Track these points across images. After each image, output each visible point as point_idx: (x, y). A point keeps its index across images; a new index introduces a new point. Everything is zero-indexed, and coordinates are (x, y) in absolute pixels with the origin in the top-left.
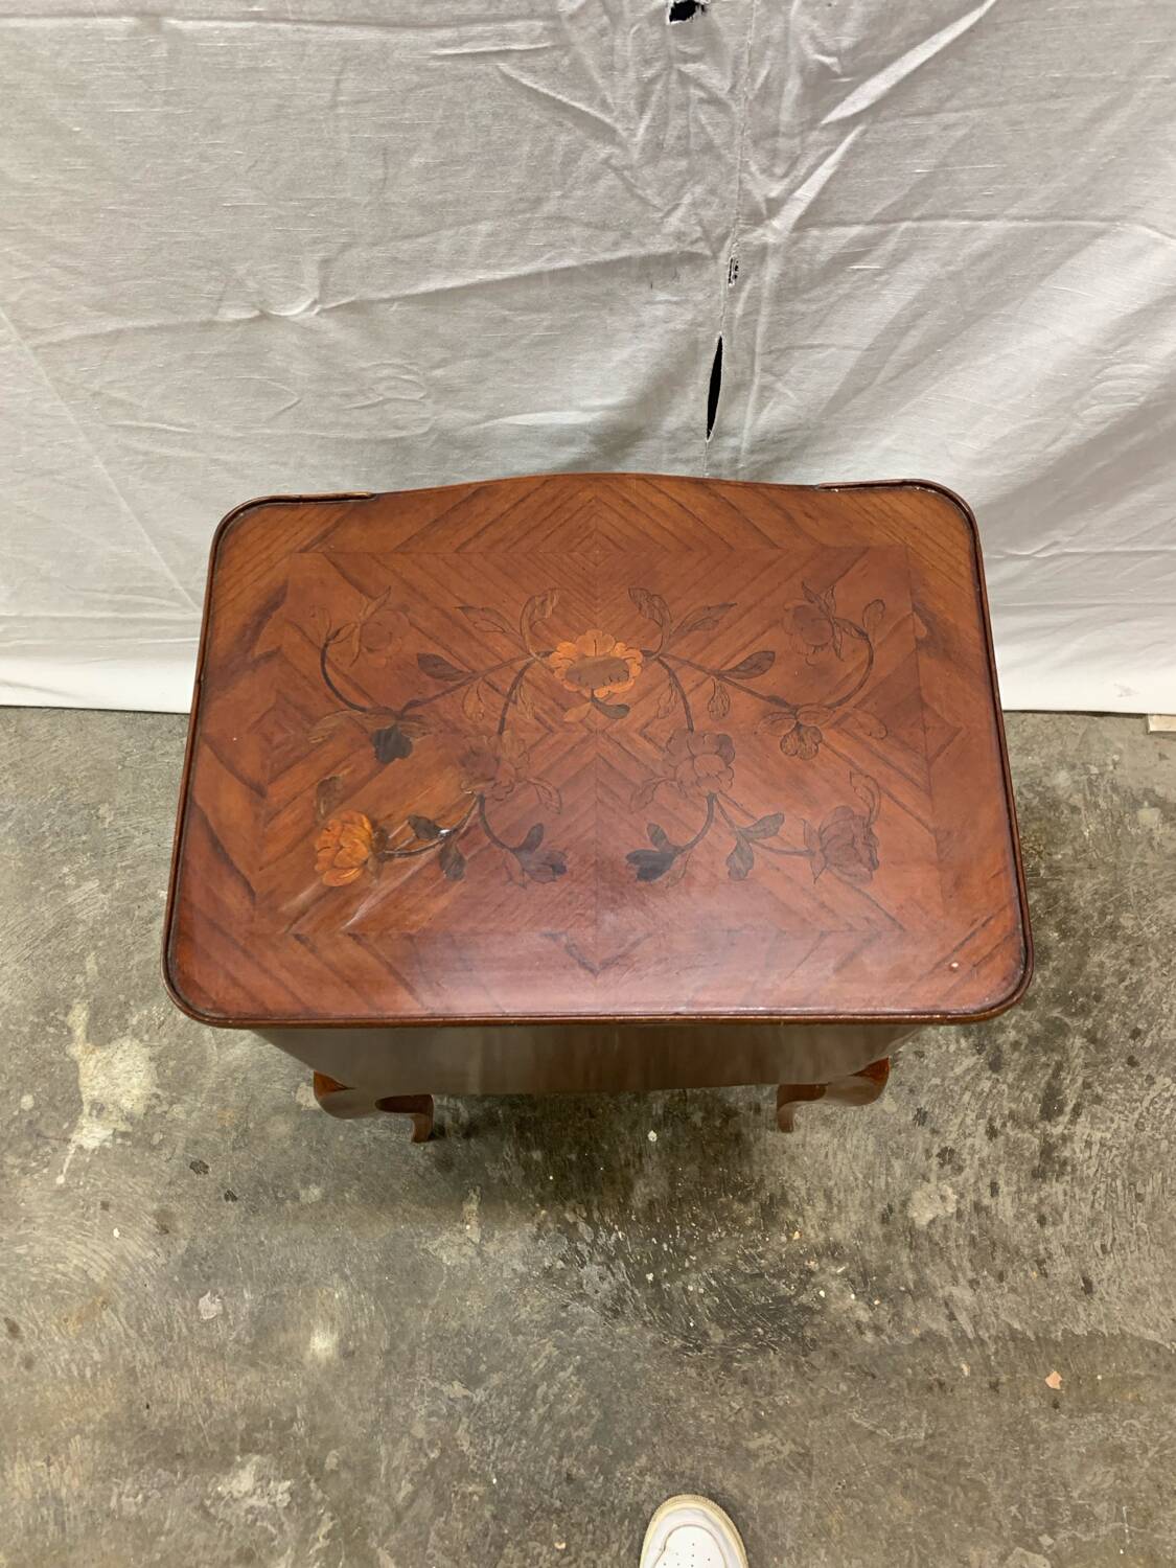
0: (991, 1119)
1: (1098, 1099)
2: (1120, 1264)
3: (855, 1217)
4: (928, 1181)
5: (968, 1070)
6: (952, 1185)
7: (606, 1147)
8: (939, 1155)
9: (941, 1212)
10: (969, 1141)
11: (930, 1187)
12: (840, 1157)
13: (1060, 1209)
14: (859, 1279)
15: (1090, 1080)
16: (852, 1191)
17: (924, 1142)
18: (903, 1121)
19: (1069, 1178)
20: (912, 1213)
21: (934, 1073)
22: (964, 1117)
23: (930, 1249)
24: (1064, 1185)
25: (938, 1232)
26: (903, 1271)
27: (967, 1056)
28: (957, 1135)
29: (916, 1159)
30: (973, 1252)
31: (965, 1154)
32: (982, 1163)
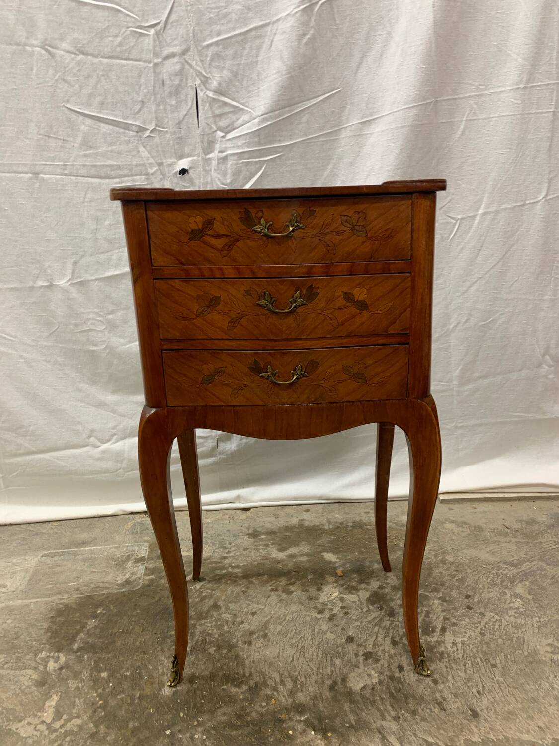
0: (392, 637)
1: (454, 624)
2: (492, 700)
3: (312, 689)
4: (358, 668)
5: (375, 618)
6: (373, 669)
7: (151, 668)
8: (363, 655)
9: (369, 683)
10: (381, 648)
11: (360, 671)
12: (301, 660)
13: (445, 675)
14: (316, 722)
15: (447, 616)
16: (310, 676)
17: (353, 650)
18: (339, 642)
19: (447, 660)
20: (350, 685)
21: (356, 620)
22: (377, 637)
23: (364, 703)
24: (445, 663)
25: (367, 693)
26: (347, 715)
27: (373, 612)
28: (373, 645)
29: (349, 659)
30: (393, 701)
31: (379, 654)
32: (391, 657)
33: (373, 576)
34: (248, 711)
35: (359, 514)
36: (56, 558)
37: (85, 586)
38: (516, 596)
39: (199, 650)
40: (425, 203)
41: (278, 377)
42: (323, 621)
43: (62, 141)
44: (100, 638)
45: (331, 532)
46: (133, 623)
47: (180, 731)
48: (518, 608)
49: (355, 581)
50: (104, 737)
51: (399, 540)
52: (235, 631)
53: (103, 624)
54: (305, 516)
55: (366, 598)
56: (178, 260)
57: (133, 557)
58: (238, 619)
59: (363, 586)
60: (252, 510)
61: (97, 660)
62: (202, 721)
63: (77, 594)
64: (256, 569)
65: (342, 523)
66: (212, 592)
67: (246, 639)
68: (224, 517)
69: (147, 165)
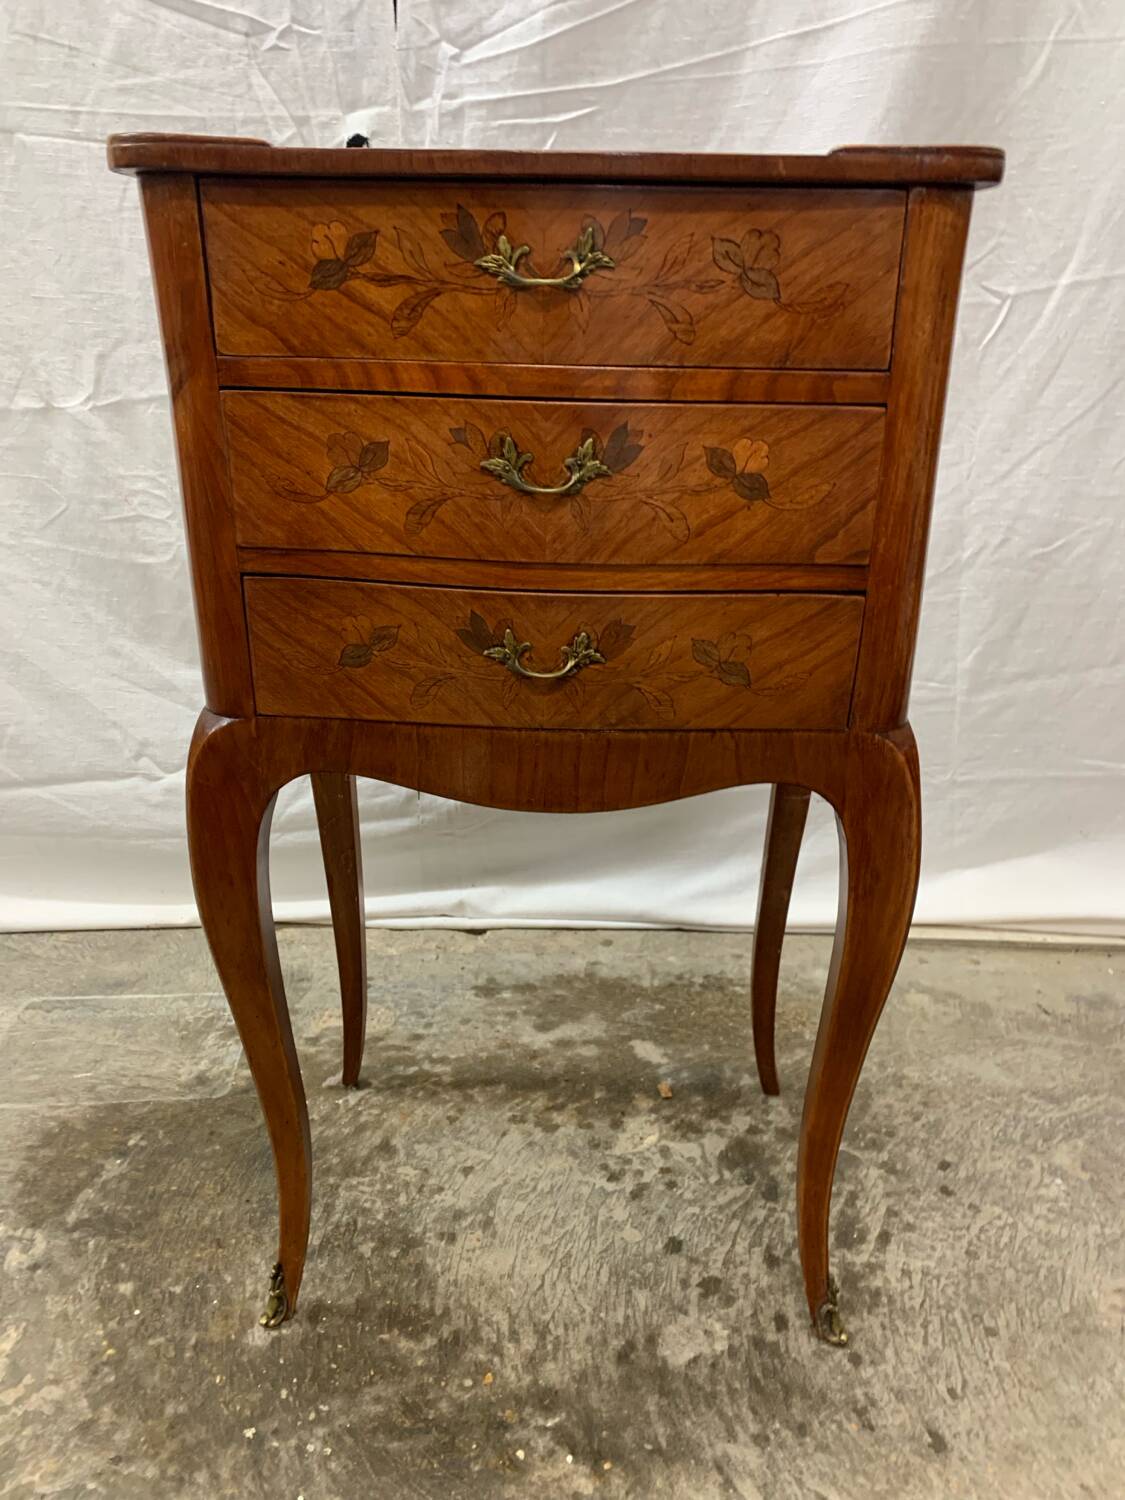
0: (769, 1248)
1: (910, 1227)
2: (981, 1413)
3: (578, 1356)
4: (686, 1313)
5: (735, 1200)
6: (719, 1319)
7: (229, 1279)
8: (699, 1285)
9: (706, 1350)
10: (742, 1270)
11: (689, 1321)
12: (560, 1286)
13: (879, 1346)
14: (579, 1435)
15: (896, 1208)
16: (576, 1325)
17: (679, 1272)
18: (649, 1250)
19: (886, 1310)
20: (664, 1351)
21: (692, 1203)
22: (733, 1245)
23: (691, 1395)
24: (881, 1318)
25: (702, 1374)
26: (650, 1424)
27: (732, 1186)
28: (724, 1264)
29: (668, 1290)
30: (756, 1397)
31: (736, 1284)
32: (761, 1294)
33: (740, 1101)
34: (431, 1396)
35: (721, 959)
36: (55, 1015)
37: (111, 1081)
38: (1054, 1171)
39: (339, 1246)
40: (940, 215)
41: (530, 659)
42: (618, 1198)
43: (66, 50)
44: (126, 1204)
45: (655, 995)
46: (202, 1173)
47: (275, 1432)
48: (1056, 1201)
49: (697, 1111)
50: (107, 1432)
51: (804, 1024)
52: (422, 1207)
53: (138, 1170)
54: (604, 955)
55: (717, 1153)
56: (282, 340)
57: (221, 1024)
58: (432, 1181)
59: (714, 1124)
60: (488, 933)
61: (115, 1251)
62: (329, 1412)
63: (90, 1099)
64: (482, 1069)
65: (680, 977)
66: (381, 1114)
67: (445, 1230)
68: (427, 946)
69: (271, 122)
